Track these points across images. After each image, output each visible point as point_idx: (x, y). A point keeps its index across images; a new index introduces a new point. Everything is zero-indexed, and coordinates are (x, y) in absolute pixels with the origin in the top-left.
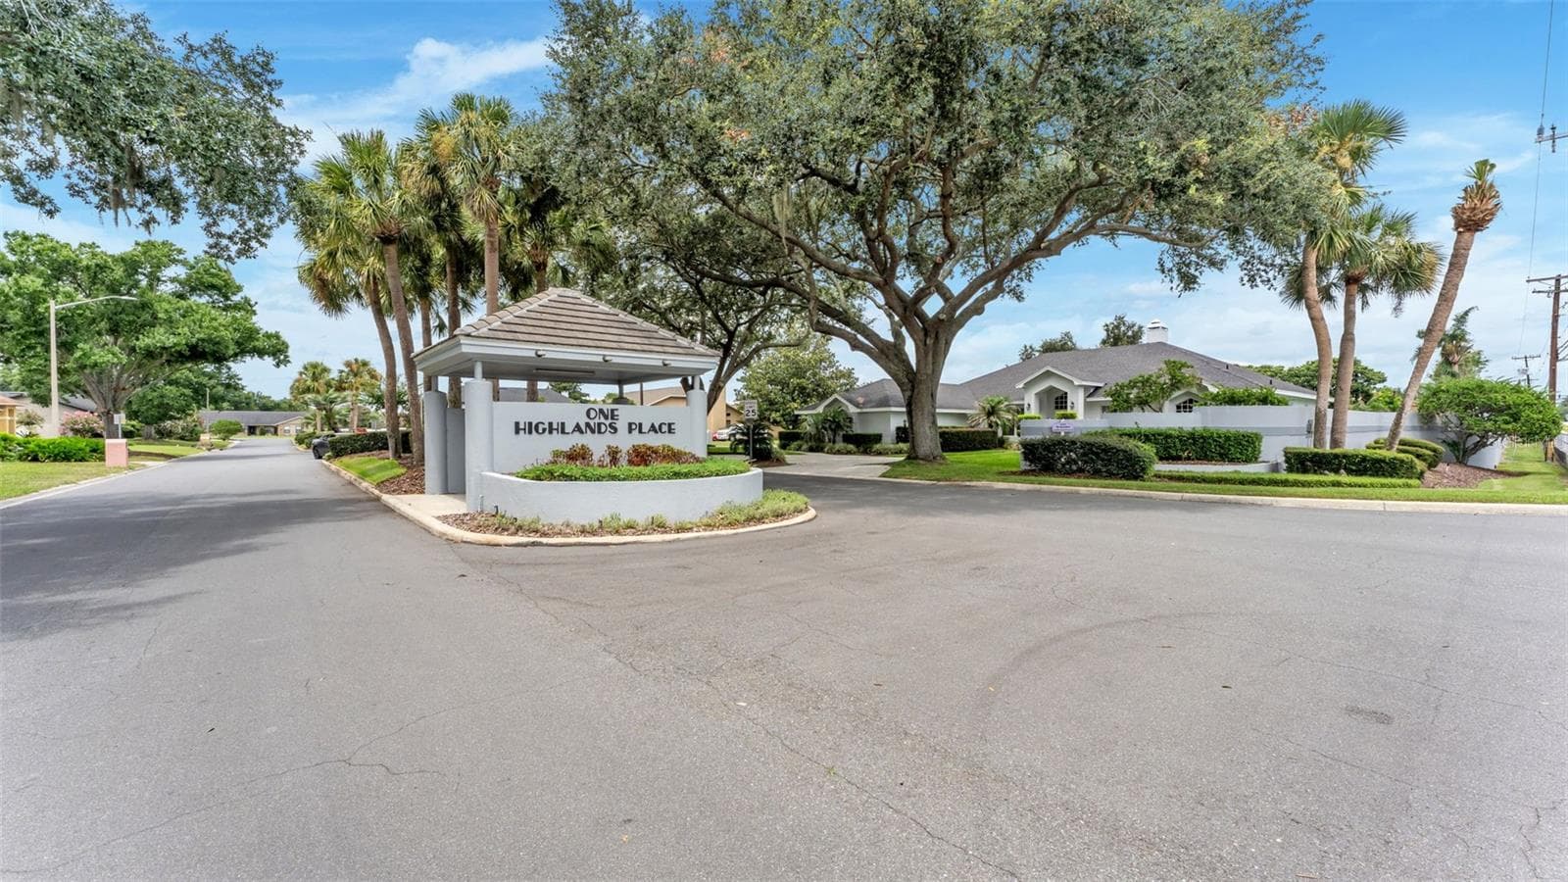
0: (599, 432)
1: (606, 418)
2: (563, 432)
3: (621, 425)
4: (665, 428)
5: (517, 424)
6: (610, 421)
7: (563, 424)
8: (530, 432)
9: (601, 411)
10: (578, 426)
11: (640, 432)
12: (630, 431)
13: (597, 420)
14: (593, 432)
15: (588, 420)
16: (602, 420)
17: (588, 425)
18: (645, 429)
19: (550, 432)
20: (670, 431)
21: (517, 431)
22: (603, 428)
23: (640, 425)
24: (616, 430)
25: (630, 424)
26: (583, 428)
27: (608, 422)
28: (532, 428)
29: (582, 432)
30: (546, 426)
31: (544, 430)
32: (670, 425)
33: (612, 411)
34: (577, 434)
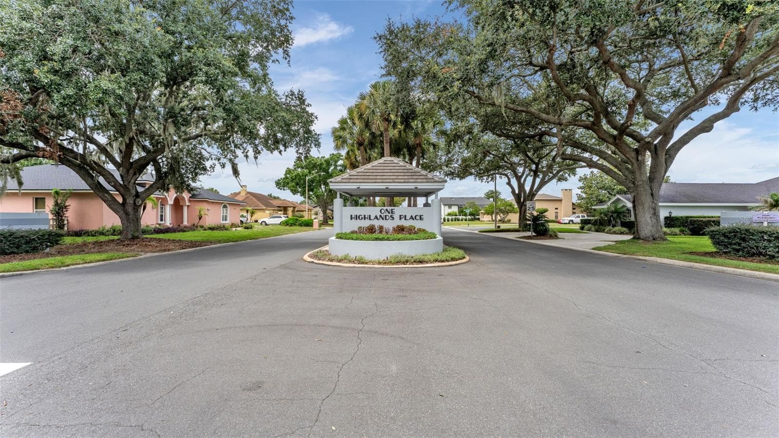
0: (386, 219)
1: (389, 213)
2: (370, 219)
3: (396, 216)
4: (418, 218)
5: (351, 216)
6: (391, 214)
7: (370, 216)
8: (356, 219)
9: (387, 210)
10: (376, 217)
11: (405, 219)
12: (400, 219)
13: (385, 214)
14: (383, 219)
15: (380, 214)
16: (387, 214)
17: (380, 216)
18: (408, 218)
19: (365, 219)
20: (421, 219)
21: (351, 219)
22: (387, 218)
23: (405, 216)
24: (393, 218)
25: (400, 216)
26: (379, 217)
27: (389, 215)
28: (357, 217)
29: (378, 219)
30: (363, 217)
31: (362, 218)
32: (420, 216)
33: (392, 210)
34: (376, 220)
